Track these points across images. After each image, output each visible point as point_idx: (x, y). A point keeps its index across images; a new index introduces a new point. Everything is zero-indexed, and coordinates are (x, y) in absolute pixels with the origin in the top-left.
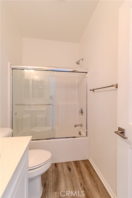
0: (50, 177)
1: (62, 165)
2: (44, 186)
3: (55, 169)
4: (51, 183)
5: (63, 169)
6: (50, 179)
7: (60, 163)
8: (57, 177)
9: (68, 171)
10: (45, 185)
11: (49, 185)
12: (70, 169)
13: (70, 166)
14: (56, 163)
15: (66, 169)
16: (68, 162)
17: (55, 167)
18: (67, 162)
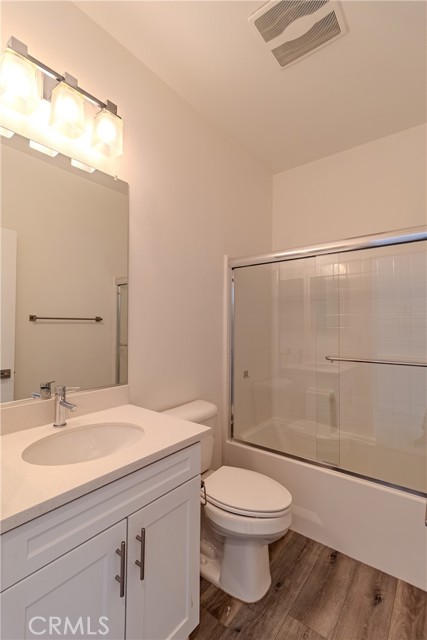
0: (301, 577)
1: (355, 570)
2: (275, 584)
3: (327, 564)
4: (297, 593)
5: (352, 581)
6: (299, 580)
7: (353, 560)
8: (322, 590)
9: (368, 601)
10: (279, 585)
11: (288, 590)
12: (377, 599)
13: (384, 588)
14: (337, 552)
15: (362, 587)
16: (384, 574)
17: (329, 560)
18: (378, 573)
